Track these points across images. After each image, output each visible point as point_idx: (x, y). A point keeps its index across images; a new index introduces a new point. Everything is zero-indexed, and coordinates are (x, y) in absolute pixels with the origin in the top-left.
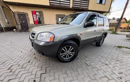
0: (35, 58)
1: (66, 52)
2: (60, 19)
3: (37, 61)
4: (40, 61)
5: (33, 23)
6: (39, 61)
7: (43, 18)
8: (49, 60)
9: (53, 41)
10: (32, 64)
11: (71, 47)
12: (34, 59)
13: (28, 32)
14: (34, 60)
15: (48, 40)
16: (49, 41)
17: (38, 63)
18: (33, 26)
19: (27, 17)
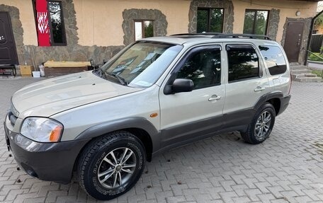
0: (19, 181)
1: (113, 167)
2: (138, 26)
3: (21, 191)
4: (32, 190)
5: (36, 44)
6: (26, 191)
7: (75, 23)
8: (59, 189)
9: (59, 141)
10: (5, 199)
11: (127, 149)
12: (14, 184)
13: (12, 77)
14: (15, 187)
15: (46, 139)
16: (48, 140)
17: (24, 196)
18: (35, 52)
19: (13, 20)
